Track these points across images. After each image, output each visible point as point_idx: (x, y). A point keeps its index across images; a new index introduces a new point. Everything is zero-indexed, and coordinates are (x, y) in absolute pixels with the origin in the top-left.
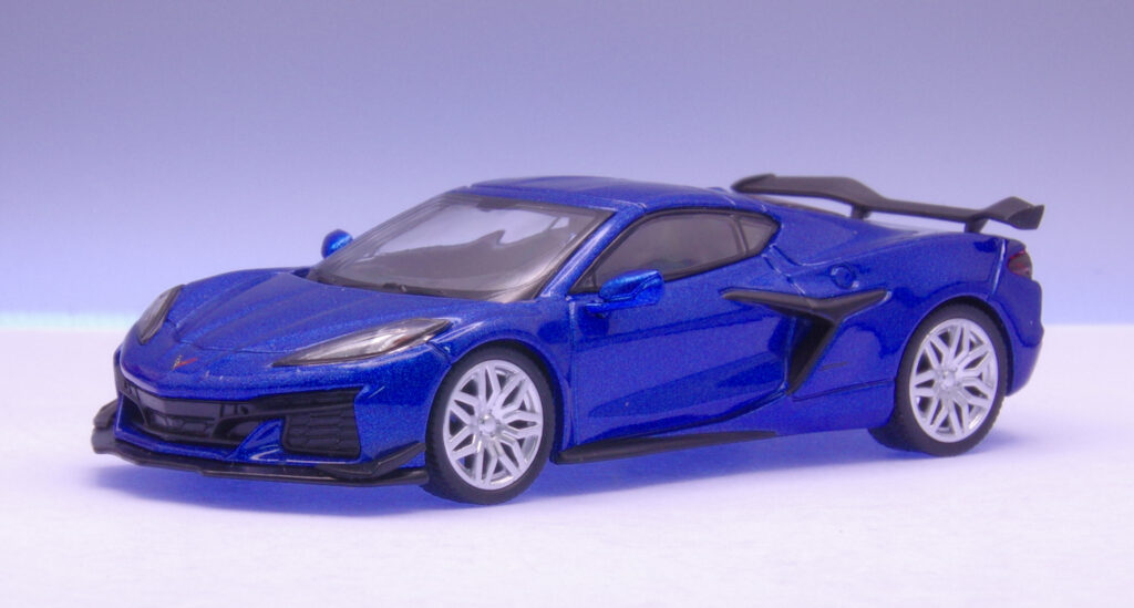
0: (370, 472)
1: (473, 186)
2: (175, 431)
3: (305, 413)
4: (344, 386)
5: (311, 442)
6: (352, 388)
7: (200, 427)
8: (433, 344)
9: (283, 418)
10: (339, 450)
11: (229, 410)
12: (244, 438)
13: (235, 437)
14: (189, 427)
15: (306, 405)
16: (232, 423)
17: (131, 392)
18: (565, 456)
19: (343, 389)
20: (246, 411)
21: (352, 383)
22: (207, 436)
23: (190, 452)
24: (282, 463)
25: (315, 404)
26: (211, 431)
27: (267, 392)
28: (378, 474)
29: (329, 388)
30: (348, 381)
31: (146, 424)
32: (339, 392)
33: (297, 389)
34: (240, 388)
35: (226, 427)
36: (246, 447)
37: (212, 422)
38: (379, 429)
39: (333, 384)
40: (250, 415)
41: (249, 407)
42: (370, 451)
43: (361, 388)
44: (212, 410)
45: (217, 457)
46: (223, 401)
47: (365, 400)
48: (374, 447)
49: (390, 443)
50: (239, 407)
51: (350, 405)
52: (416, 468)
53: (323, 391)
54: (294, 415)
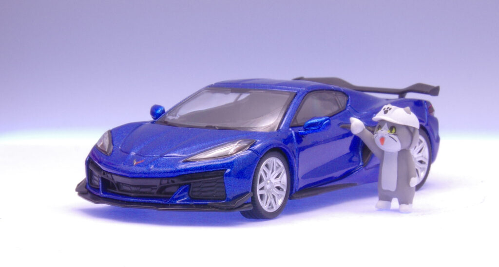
0: (233, 206)
1: (216, 84)
2: (135, 192)
3: (200, 182)
4: (218, 169)
5: (203, 194)
6: (222, 170)
7: (148, 190)
8: (251, 150)
9: (190, 184)
10: (216, 197)
11: (165, 182)
12: (173, 193)
13: (168, 193)
14: (143, 190)
15: (200, 178)
16: (165, 187)
17: (107, 176)
18: (294, 196)
19: (218, 170)
20: (173, 182)
21: (222, 167)
22: (153, 193)
23: (146, 201)
24: (192, 203)
25: (204, 177)
26: (155, 191)
27: (184, 173)
28: (237, 206)
29: (211, 170)
30: (220, 167)
31: (117, 189)
32: (216, 172)
33: (197, 171)
34: (171, 172)
35: (162, 189)
36: (175, 197)
37: (155, 187)
38: (233, 187)
39: (214, 168)
40: (175, 183)
41: (175, 180)
42: (230, 197)
43: (226, 170)
44: (156, 182)
45: (161, 202)
46: (162, 178)
47: (229, 175)
48: (232, 195)
49: (238, 193)
50: (170, 181)
51: (221, 177)
52: (247, 203)
53: (209, 171)
54: (194, 183)
